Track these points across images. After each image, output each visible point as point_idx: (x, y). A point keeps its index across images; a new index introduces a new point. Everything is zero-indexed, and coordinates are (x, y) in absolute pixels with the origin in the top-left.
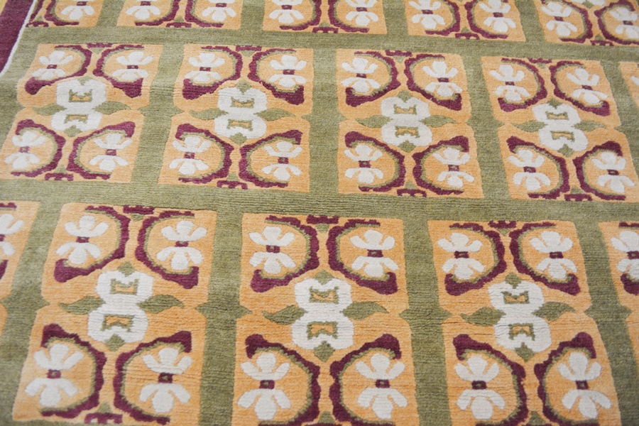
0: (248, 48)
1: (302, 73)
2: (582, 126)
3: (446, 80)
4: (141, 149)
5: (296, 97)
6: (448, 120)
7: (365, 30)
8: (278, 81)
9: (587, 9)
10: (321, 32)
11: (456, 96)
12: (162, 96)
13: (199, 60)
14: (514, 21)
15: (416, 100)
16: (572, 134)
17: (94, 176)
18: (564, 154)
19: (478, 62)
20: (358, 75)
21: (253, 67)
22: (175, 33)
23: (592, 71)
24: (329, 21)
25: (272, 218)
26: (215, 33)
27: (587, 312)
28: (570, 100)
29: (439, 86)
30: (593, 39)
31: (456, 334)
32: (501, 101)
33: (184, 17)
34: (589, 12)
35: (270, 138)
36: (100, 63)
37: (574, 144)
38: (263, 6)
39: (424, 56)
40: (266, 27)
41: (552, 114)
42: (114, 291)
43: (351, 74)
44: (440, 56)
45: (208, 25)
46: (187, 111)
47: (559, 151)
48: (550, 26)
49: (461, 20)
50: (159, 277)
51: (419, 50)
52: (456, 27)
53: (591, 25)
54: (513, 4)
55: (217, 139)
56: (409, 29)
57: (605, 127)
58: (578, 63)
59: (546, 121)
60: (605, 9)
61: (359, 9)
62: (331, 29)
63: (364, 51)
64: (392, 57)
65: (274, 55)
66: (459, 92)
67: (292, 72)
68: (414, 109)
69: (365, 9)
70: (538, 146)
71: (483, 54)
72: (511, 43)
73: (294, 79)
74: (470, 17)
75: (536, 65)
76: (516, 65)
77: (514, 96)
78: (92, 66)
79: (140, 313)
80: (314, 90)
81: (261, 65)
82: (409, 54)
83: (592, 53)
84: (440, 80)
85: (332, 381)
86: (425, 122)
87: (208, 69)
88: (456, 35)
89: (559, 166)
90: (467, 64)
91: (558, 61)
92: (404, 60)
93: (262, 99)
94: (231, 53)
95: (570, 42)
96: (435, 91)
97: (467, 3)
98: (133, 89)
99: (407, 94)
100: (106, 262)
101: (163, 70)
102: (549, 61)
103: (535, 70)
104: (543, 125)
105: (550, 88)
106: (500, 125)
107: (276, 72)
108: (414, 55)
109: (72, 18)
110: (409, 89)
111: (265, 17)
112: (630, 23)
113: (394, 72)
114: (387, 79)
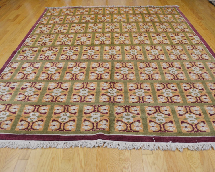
0: (34, 82)
1: (42, 86)
2: (88, 92)
4: (12, 97)
5: (40, 89)
6: (64, 92)
7: (56, 79)
8: (37, 87)
10: (48, 80)
12: (18, 89)
13: (25, 84)
14: (84, 77)
15: (60, 89)
16: (86, 93)
17: (4, 100)
21: (34, 85)
22: (23, 80)
23: (95, 84)
25: (30, 105)
27: (76, 117)
28: (88, 88)
30: (98, 79)
31: (53, 119)
32: (75, 89)
33: (25, 78)
34: (99, 74)
35: (33, 95)
36: (9, 85)
39: (64, 83)
40: (39, 79)
41: (83, 90)
42: (3, 114)
43: (50, 86)
44: (67, 83)
45: (29, 79)
46: (21, 91)
47: (82, 96)
48: (90, 77)
49: (74, 77)
50: (10, 113)
52: (72, 78)
53: (99, 76)
54: (85, 74)
55: (25, 95)
56: (64, 79)
57: (93, 92)
58: (93, 83)
60: (103, 74)
62: (50, 79)
63: (54, 82)
64: (58, 83)
65: (38, 83)
66: (68, 88)
69: (57, 76)
70: (78, 95)
71: (75, 82)
72: (81, 80)
73: (40, 87)
74: (76, 76)
75: (84, 83)
76: (81, 83)
77: (78, 88)
78: (8, 85)
79: (6, 117)
80: (43, 88)
81: (36, 85)
83: (96, 81)
84: (65, 86)
85: (32, 124)
86: (60, 92)
87: (27, 85)
89: (81, 98)
90: (71, 84)
91: (89, 82)
92: (61, 83)
93: (34, 89)
94: (31, 83)
95: (93, 79)
96: (64, 88)
97: (76, 74)
98: (13, 88)
100: (2, 111)
101: (19, 86)
102: (87, 83)
104: (81, 92)
105: (85, 86)
106: (73, 92)
109: (6, 78)
110: (60, 87)
112: (107, 76)
113: (58, 85)
114: (56, 86)
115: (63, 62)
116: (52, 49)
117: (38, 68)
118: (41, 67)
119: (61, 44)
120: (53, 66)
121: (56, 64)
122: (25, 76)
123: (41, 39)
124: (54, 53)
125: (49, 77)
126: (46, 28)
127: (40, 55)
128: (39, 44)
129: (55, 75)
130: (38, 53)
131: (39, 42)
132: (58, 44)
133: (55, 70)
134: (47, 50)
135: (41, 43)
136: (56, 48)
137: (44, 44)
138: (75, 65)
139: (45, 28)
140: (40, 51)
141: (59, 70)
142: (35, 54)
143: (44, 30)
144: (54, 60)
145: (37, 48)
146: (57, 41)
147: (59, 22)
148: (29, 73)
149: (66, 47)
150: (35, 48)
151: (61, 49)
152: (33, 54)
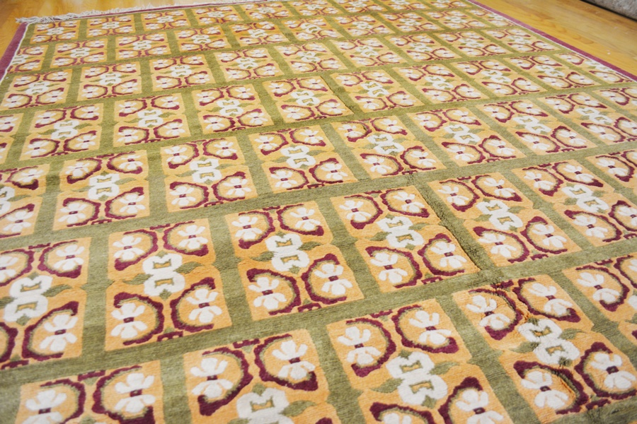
0: (91, 375)
1: (150, 390)
2: (438, 370)
3: (297, 360)
6: (307, 404)
7: (210, 326)
8: (125, 407)
9: (410, 251)
10: (165, 339)
11: (311, 375)
13: (37, 402)
14: (349, 280)
15: (273, 391)
16: (430, 382)
18: (428, 407)
19: (324, 331)
20: (209, 378)
21: (97, 396)
22: (10, 375)
23: (431, 310)
24: (172, 326)
26: (55, 366)
28: (418, 346)
29: (291, 368)
30: (423, 278)
32: (355, 367)
33: (20, 354)
34: (413, 254)
37: (434, 392)
38: (104, 323)
39: (271, 340)
40: (109, 346)
41: (406, 366)
43: (201, 379)
44: (287, 336)
45: (46, 357)
47: (423, 405)
48: (382, 276)
49: (301, 292)
51: (266, 334)
52: (297, 301)
53: (418, 265)
54: (345, 264)
56: (252, 314)
57: (458, 364)
58: (416, 306)
59: (402, 376)
60: (425, 247)
61: (201, 306)
62: (175, 333)
63: (212, 349)
64: (240, 349)
65: (119, 377)
66: (312, 370)
67: (139, 393)
68: (271, 401)
69: (207, 305)
70: (401, 405)
71: (328, 322)
72: (351, 304)
73: (142, 400)
74: (308, 288)
75: (379, 319)
76: (361, 324)
77: (366, 358)
80: (165, 408)
81: (106, 391)
82: (256, 341)
83: (426, 293)
84: (292, 361)
86: (285, 413)
87: (48, 411)
88: (299, 308)
89: (426, 421)
90: (315, 337)
91: (398, 309)
92: (253, 349)
94: (73, 384)
95: (404, 287)
96: (289, 375)
97: (303, 274)
99: (261, 386)
102: (390, 312)
103: (379, 325)
104: (399, 381)
105: (397, 339)
106: (359, 394)
107: (123, 396)
108: (262, 342)
110: (263, 380)
111: (107, 336)
112: (451, 254)
113: (245, 365)
114: (239, 375)
115: (197, 221)
116: (111, 167)
117: (75, 273)
118: (93, 267)
119: (146, 139)
120: (155, 248)
121: (166, 232)
122: (19, 341)
123: (42, 130)
124: (130, 180)
125: (161, 317)
126: (47, 83)
127: (60, 202)
128: (36, 153)
129: (189, 299)
130: (49, 191)
131: (32, 141)
132: (129, 140)
133: (180, 271)
134: (87, 171)
135: (45, 147)
136: (130, 157)
137: (61, 148)
138: (265, 225)
139: (44, 87)
140: (53, 180)
141: (197, 265)
142: (35, 197)
143: (41, 92)
144: (147, 214)
145: (32, 171)
146: (117, 127)
147: (92, 59)
148: (34, 315)
149: (176, 149)
150: (23, 173)
151: (154, 159)
152: (24, 203)
